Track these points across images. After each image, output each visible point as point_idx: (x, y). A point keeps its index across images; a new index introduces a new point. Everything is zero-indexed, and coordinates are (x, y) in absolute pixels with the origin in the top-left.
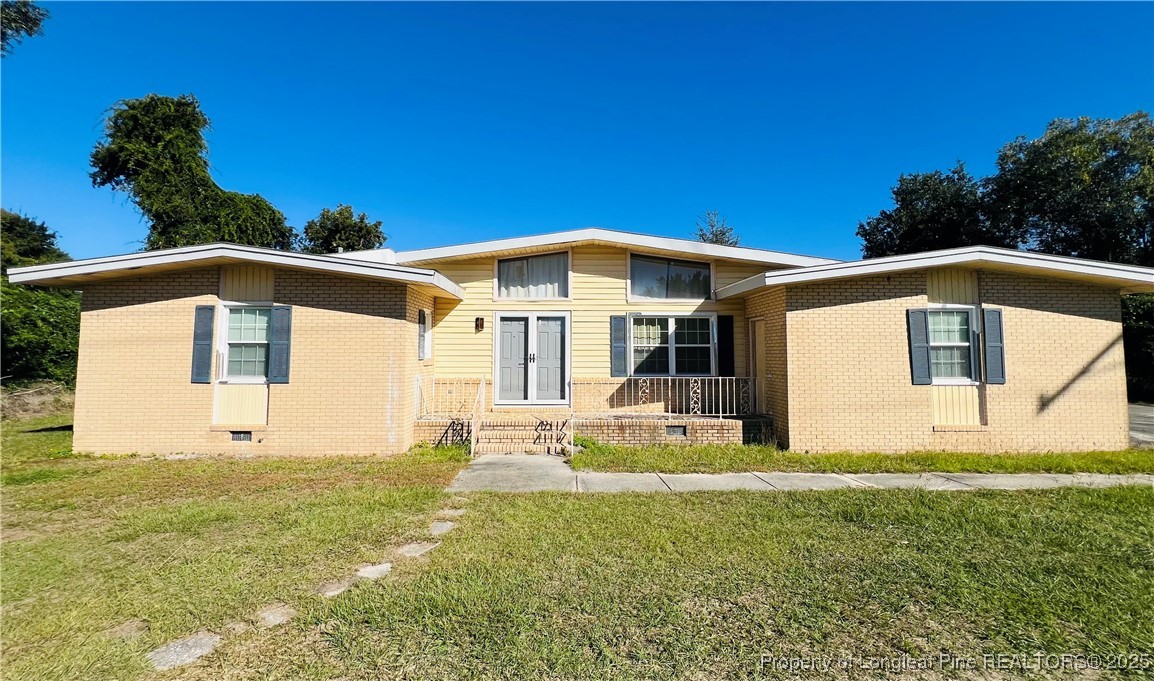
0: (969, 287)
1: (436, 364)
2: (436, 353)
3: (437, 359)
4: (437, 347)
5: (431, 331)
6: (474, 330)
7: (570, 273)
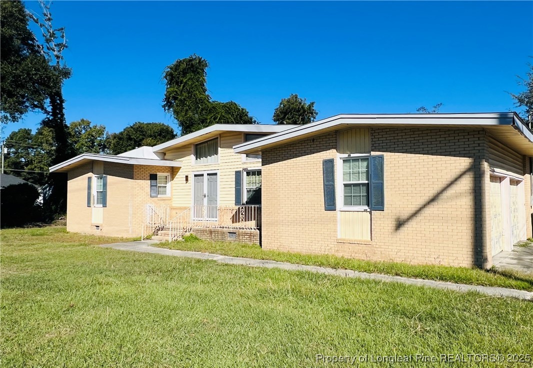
0: (367, 140)
1: (173, 199)
2: (174, 194)
3: (174, 197)
4: (174, 191)
5: (170, 183)
6: (185, 182)
7: (219, 148)
